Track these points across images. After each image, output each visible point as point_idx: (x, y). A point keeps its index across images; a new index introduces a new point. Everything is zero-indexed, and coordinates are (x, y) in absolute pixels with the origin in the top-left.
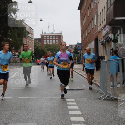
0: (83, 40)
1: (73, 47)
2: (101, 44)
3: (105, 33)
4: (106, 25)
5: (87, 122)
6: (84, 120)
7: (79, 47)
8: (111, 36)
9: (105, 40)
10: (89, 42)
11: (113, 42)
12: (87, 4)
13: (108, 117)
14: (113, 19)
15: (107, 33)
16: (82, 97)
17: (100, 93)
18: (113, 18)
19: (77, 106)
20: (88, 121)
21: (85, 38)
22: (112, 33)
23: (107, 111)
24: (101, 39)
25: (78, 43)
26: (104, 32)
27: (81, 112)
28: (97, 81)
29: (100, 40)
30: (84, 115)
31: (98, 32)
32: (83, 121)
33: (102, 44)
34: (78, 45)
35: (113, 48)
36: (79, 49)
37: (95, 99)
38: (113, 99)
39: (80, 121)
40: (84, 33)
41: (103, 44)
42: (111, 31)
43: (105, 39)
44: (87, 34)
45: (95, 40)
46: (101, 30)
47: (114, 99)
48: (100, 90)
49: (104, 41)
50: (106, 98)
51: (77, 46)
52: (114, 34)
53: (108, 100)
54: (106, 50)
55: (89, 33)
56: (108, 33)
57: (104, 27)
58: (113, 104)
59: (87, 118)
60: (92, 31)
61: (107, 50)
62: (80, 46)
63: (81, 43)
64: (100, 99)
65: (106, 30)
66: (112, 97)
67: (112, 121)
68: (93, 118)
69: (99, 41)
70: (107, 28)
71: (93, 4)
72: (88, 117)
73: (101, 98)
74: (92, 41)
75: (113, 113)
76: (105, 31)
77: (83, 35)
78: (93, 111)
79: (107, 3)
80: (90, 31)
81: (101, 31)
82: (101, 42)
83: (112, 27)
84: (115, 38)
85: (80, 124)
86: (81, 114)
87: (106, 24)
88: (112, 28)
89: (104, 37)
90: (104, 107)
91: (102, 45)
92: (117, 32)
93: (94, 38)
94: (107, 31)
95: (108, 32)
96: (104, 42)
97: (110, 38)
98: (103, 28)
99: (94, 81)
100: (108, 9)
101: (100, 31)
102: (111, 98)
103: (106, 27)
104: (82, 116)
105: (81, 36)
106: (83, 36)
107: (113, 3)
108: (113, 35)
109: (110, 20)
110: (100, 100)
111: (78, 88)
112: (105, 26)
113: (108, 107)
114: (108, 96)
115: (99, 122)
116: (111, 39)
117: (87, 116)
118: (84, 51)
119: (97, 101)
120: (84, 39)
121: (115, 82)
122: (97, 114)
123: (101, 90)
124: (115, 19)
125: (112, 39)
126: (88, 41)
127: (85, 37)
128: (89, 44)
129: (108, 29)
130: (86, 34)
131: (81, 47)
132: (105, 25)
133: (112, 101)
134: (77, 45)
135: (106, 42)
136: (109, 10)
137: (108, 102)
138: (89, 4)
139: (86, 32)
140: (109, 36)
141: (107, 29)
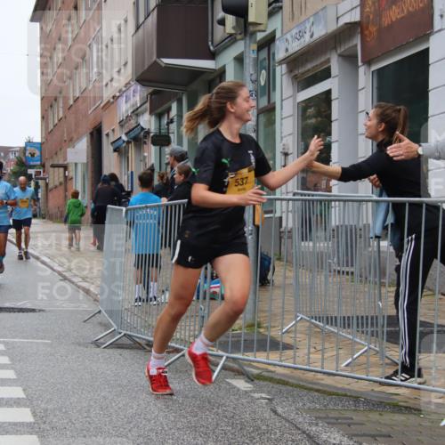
0: (48, 133)
1: (12, 156)
2: (111, 148)
3: (127, 111)
4: (132, 83)
5: (42, 426)
6: (31, 419)
7: (33, 155)
8: (148, 122)
9: (126, 134)
10: (71, 141)
11: (154, 143)
12: (63, 3)
13: (120, 408)
14: (155, 61)
15: (133, 112)
16: (34, 338)
17: (100, 324)
18: (154, 58)
19: (12, 368)
20: (45, 423)
21: (54, 126)
22: (150, 113)
23: (120, 385)
24: (114, 132)
25: (29, 143)
26: (124, 108)
27: (24, 390)
28: (91, 279)
29: (107, 135)
30: (35, 403)
31: (102, 105)
32: (29, 425)
33: (115, 150)
34: (28, 148)
35: (153, 165)
36: (32, 163)
37: (80, 345)
38: (143, 342)
39: (15, 424)
40: (51, 106)
41: (118, 148)
42: (148, 105)
43: (127, 130)
44: (64, 112)
45: (91, 134)
46: (112, 100)
47: (147, 345)
48: (100, 312)
49: (124, 138)
50: (120, 342)
51: (25, 154)
52: (159, 117)
53: (127, 348)
54: (130, 172)
55: (69, 109)
56: (136, 113)
57: (124, 89)
58: (141, 362)
59: (46, 410)
60: (80, 100)
61: (132, 172)
62: (37, 153)
63: (42, 144)
64: (97, 344)
65: (132, 101)
66: (139, 336)
67: (130, 423)
68: (66, 412)
69: (104, 138)
70: (134, 91)
71: (86, 4)
72: (50, 407)
73: (102, 341)
74: (79, 138)
75: (137, 392)
76: (126, 102)
77: (50, 113)
78: (69, 387)
79: (136, 4)
80: (76, 100)
81: (113, 103)
82: (112, 143)
83: (151, 90)
84: (160, 129)
85: (17, 432)
86: (24, 396)
87: (132, 80)
88: (151, 94)
89: (122, 124)
90: (109, 372)
91: (116, 154)
92: (169, 109)
93: (87, 127)
94: (133, 106)
95: (137, 109)
96: (124, 142)
97: (142, 129)
98: (120, 91)
99: (80, 280)
100: (138, 28)
101: (109, 102)
102: (137, 340)
103: (132, 89)
104: (25, 406)
105: (43, 118)
106: (48, 116)
107: (157, 6)
108: (153, 118)
109: (146, 67)
110: (99, 347)
111: (19, 305)
112: (127, 84)
113: (124, 371)
114: (125, 335)
115: (87, 425)
116: (148, 132)
117: (43, 406)
118: (51, 169)
119: (85, 349)
120: (51, 127)
121: (151, 284)
122: (83, 396)
123: (103, 311)
124: (163, 65)
125: (152, 134)
126: (68, 134)
127: (56, 121)
128: (69, 147)
129: (138, 98)
130: (61, 109)
131: (41, 156)
132: (129, 83)
133: (139, 352)
134: (25, 149)
135: (128, 142)
136: (141, 31)
137: (126, 353)
138: (72, 4)
139: (61, 105)
140: (142, 124)
141: (134, 96)
